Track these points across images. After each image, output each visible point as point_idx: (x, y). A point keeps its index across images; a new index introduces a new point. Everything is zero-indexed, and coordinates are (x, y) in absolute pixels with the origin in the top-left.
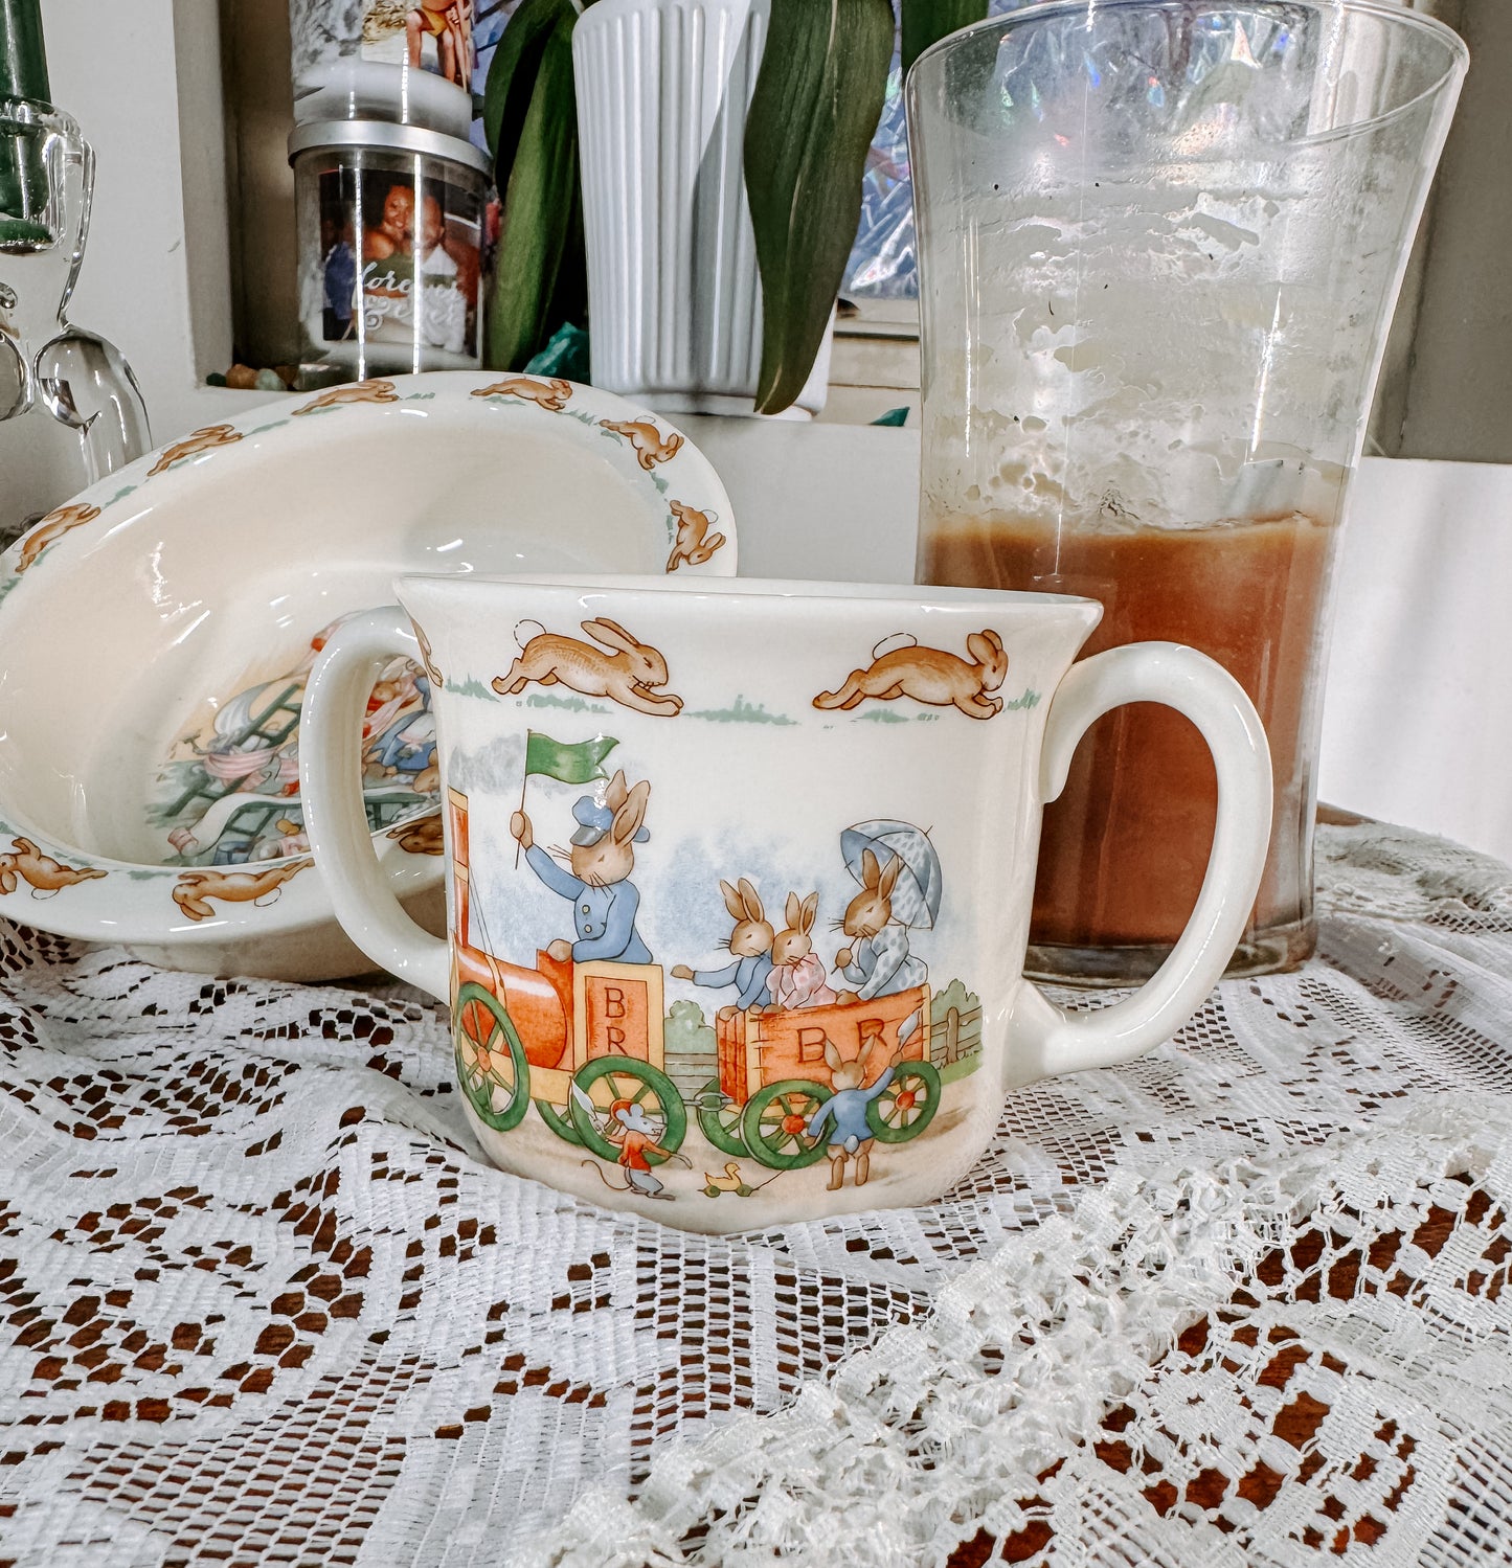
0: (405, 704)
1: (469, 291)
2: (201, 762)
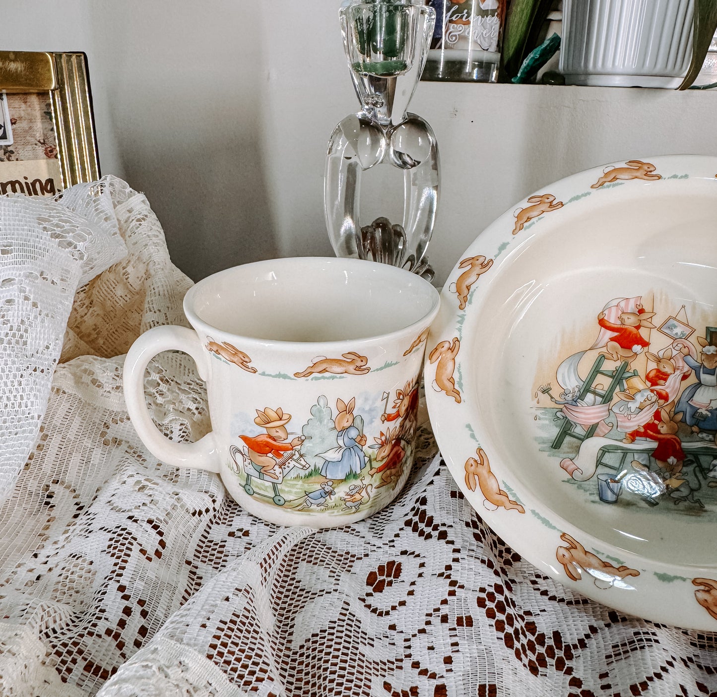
0: (685, 377)
1: (500, 16)
2: (561, 410)
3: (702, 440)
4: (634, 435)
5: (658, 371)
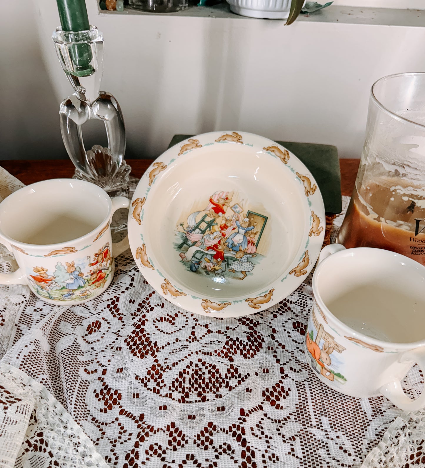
0: (234, 229)
2: (185, 234)
3: (232, 254)
4: (209, 248)
5: (225, 225)
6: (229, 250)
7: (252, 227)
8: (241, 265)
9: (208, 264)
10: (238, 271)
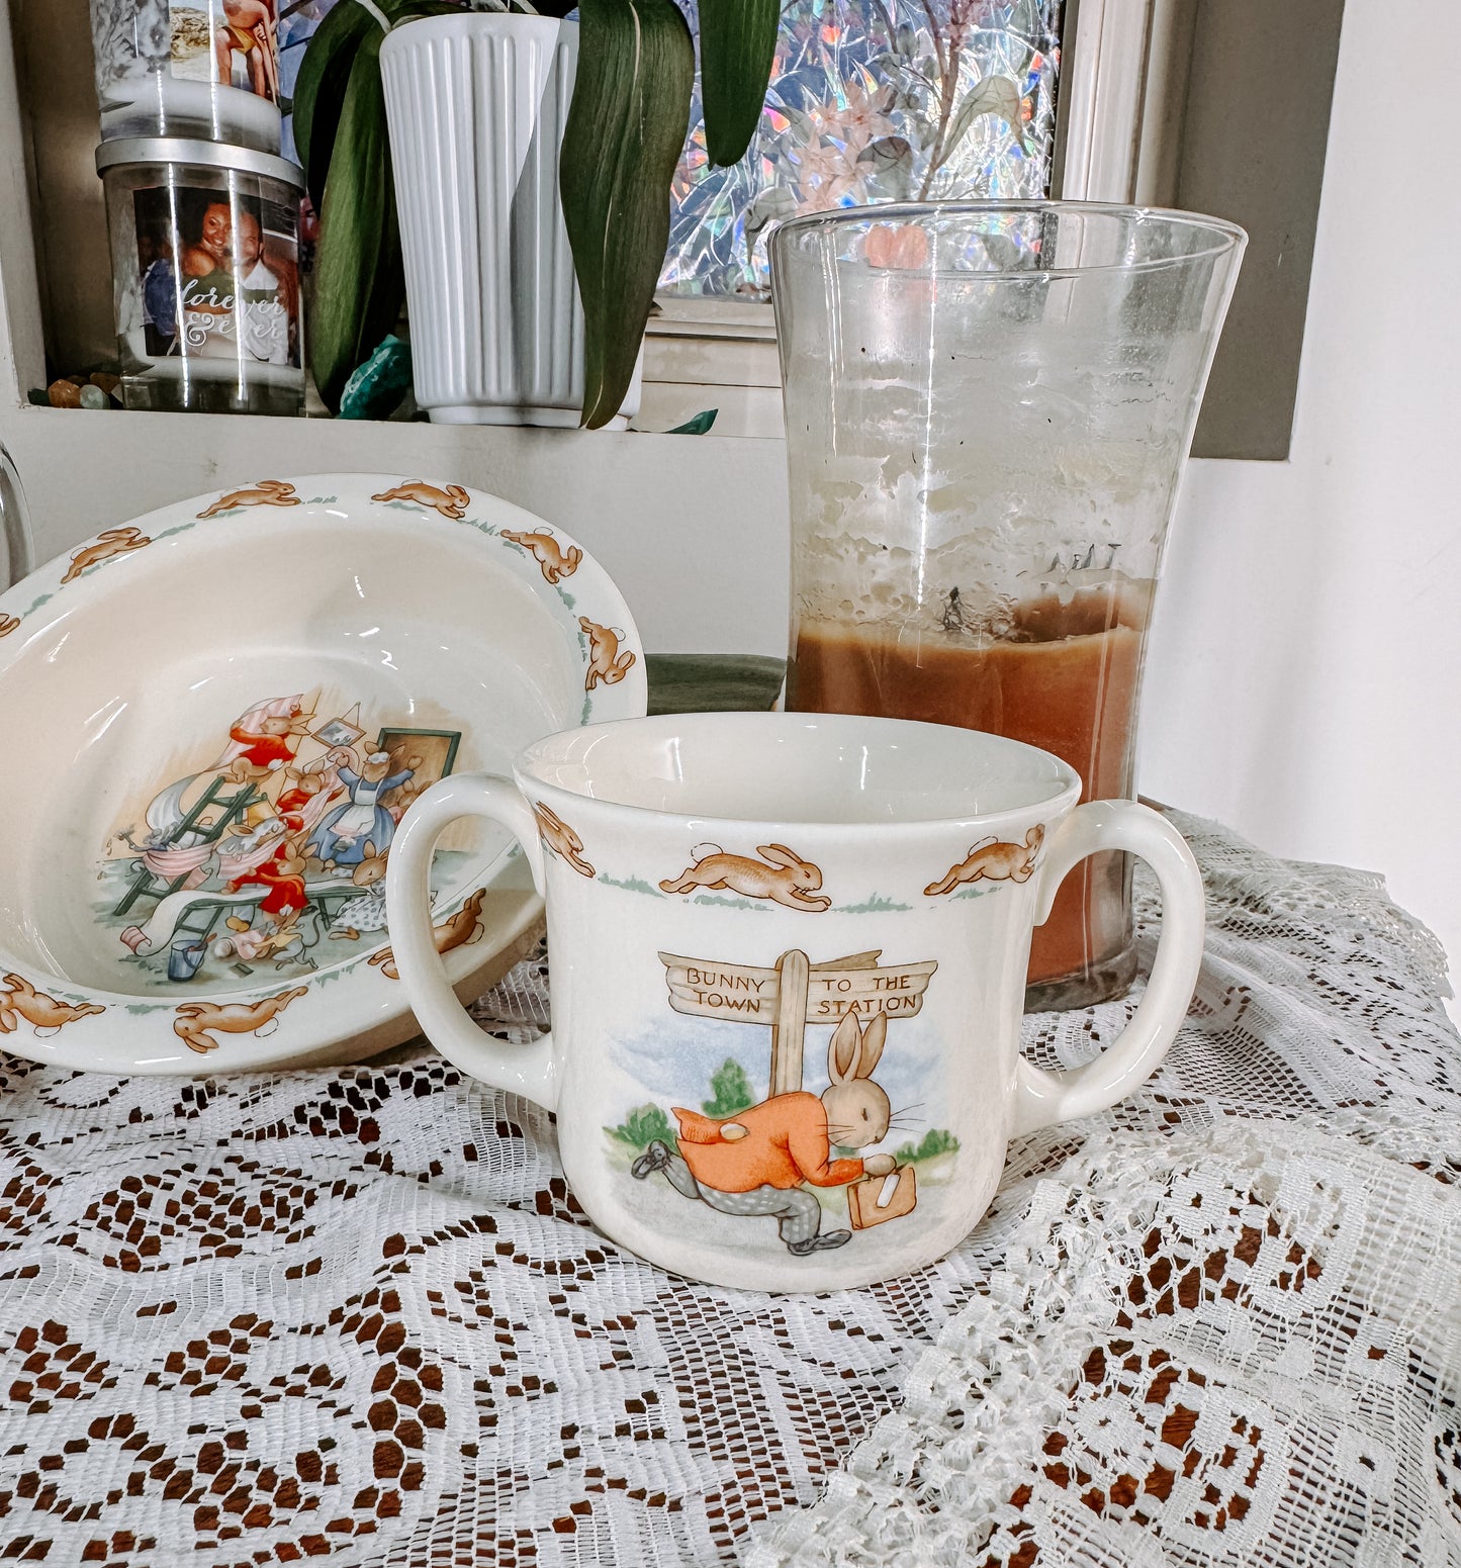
0: (333, 797)
1: (290, 304)
2: (141, 860)
3: (337, 877)
6: (324, 869)
7: (404, 774)
8: (377, 906)
9: (244, 937)
10: (368, 928)
